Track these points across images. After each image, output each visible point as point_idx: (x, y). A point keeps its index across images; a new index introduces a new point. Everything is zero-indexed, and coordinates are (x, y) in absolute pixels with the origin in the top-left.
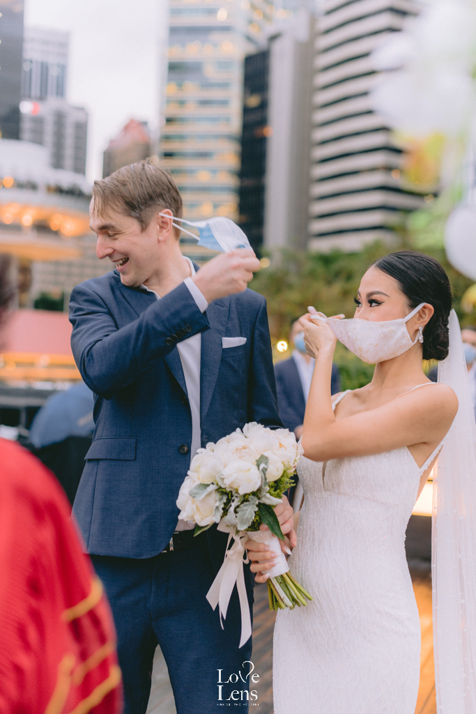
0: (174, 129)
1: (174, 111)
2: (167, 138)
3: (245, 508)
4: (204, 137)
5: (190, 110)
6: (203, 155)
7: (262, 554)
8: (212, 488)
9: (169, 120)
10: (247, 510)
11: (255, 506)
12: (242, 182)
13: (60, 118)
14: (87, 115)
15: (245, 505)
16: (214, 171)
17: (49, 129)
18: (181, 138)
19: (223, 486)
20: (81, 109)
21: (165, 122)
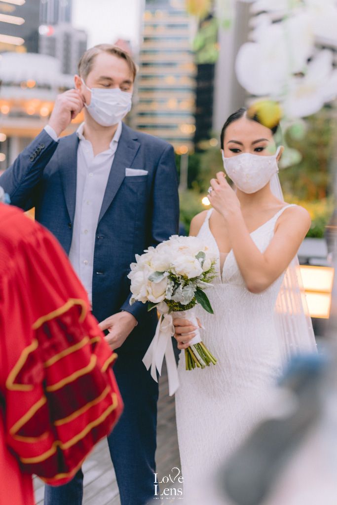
0: (150, 46)
1: (149, 32)
2: (144, 52)
3: (187, 289)
4: (170, 51)
5: (161, 32)
6: (170, 64)
7: (187, 327)
8: (166, 274)
9: (146, 39)
10: (188, 291)
11: (195, 289)
12: (198, 84)
13: (68, 38)
14: (87, 36)
15: (187, 288)
16: (178, 76)
17: (60, 46)
18: (154, 52)
19: (174, 273)
20: (83, 31)
21: (143, 40)
